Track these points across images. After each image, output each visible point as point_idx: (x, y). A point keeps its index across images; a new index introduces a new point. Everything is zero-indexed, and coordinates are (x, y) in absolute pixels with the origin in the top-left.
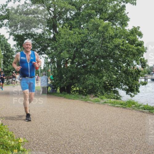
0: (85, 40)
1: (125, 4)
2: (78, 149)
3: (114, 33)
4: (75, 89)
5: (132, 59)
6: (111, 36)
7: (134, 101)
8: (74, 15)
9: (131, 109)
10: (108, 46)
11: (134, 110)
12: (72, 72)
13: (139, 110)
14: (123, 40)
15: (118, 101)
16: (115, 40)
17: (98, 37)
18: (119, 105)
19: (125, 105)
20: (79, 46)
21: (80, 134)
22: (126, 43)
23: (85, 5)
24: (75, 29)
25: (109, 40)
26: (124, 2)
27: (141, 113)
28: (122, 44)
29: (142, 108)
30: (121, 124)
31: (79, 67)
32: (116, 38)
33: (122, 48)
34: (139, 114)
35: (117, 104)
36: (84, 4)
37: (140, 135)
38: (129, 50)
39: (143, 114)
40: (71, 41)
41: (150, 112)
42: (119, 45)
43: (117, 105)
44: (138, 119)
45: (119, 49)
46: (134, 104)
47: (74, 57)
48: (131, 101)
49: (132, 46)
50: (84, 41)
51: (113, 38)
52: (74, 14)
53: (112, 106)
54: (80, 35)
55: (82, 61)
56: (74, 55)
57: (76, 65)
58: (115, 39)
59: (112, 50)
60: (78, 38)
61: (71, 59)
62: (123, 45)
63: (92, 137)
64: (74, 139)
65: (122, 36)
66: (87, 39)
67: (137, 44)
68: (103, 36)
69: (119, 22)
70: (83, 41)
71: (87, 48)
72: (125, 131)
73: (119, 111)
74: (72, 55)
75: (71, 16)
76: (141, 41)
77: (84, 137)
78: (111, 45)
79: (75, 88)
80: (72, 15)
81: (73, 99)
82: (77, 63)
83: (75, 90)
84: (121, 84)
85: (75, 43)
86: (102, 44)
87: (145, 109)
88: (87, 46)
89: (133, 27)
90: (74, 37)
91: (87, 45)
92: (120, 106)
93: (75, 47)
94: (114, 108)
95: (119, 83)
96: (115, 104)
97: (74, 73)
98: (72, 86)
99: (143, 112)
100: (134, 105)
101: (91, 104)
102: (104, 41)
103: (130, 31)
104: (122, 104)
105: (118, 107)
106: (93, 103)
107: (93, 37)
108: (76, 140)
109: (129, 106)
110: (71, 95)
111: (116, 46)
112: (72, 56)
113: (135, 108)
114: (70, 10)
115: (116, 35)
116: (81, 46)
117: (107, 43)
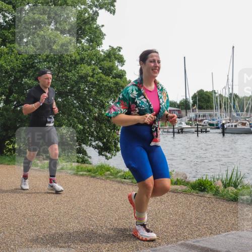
0: (29, 64)
1: (97, 9)
2: (9, 249)
3: (79, 55)
4: (11, 147)
5: (107, 98)
6: (75, 61)
7: (108, 165)
8: (11, 20)
9: (103, 178)
10: (68, 76)
11: (108, 181)
12: (5, 117)
13: (116, 179)
14: (93, 67)
15: (84, 166)
16: (81, 67)
17: (52, 61)
18: (85, 173)
19: (95, 173)
20: (18, 73)
21: (15, 223)
22: (98, 73)
23: (30, 5)
24: (12, 45)
25: (70, 66)
26: (96, 6)
27: (119, 185)
28: (91, 74)
29: (121, 177)
30: (87, 203)
31: (19, 108)
32: (81, 64)
33: (92, 80)
34: (116, 185)
35: (82, 171)
36: (28, 4)
37: (116, 220)
38: (103, 85)
39: (122, 185)
40: (4, 65)
41: (132, 182)
42: (87, 75)
43: (81, 173)
44: (114, 194)
45: (87, 81)
46: (108, 169)
47: (11, 92)
48: (105, 165)
49: (107, 77)
50: (28, 66)
51: (77, 64)
52: (10, 18)
53: (74, 174)
54: (21, 56)
55: (24, 98)
56: (10, 89)
57: (15, 105)
58: (79, 66)
59: (75, 83)
60: (17, 60)
61: (5, 96)
62: (92, 76)
63: (35, 228)
64: (4, 233)
65: (92, 60)
66: (33, 63)
67: (116, 74)
68: (60, 60)
69: (87, 37)
70: (26, 65)
71: (33, 78)
72: (92, 214)
73: (84, 182)
74: (6, 88)
75: (6, 22)
76: (121, 70)
77: (22, 227)
78: (74, 75)
79: (12, 145)
80: (7, 19)
81: (8, 164)
82: (15, 103)
83: (11, 149)
84: (90, 138)
85: (11, 68)
86: (59, 73)
87: (125, 178)
88: (33, 76)
89: (110, 46)
90: (9, 58)
91: (32, 73)
92: (86, 175)
93: (11, 75)
94: (77, 177)
95: (88, 137)
96: (78, 172)
97: (9, 119)
98: (7, 142)
99: (122, 183)
100: (109, 172)
101: (37, 173)
102: (62, 67)
103: (104, 53)
104: (89, 171)
105: (82, 175)
106: (42, 170)
107: (43, 59)
108: (8, 234)
109: (101, 174)
110: (4, 157)
111: (81, 77)
112: (7, 90)
113: (110, 176)
114: (3, 11)
115: (82, 60)
116: (22, 74)
117: (67, 71)
